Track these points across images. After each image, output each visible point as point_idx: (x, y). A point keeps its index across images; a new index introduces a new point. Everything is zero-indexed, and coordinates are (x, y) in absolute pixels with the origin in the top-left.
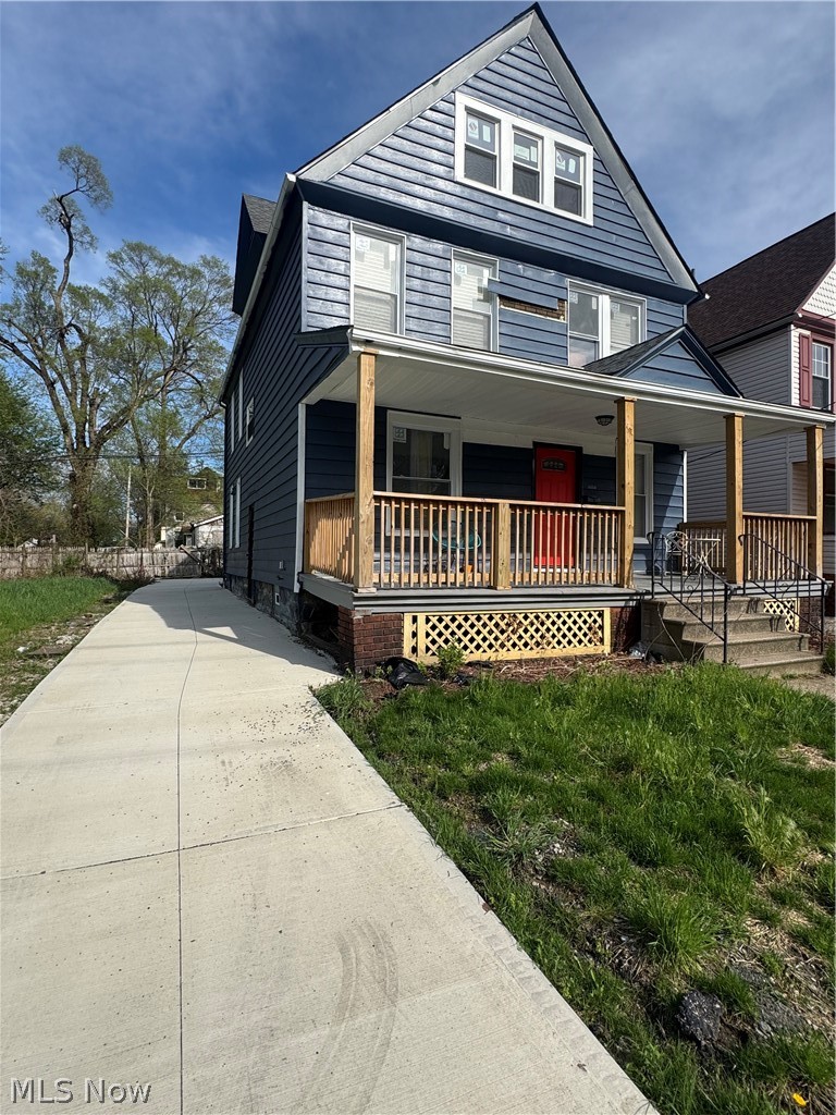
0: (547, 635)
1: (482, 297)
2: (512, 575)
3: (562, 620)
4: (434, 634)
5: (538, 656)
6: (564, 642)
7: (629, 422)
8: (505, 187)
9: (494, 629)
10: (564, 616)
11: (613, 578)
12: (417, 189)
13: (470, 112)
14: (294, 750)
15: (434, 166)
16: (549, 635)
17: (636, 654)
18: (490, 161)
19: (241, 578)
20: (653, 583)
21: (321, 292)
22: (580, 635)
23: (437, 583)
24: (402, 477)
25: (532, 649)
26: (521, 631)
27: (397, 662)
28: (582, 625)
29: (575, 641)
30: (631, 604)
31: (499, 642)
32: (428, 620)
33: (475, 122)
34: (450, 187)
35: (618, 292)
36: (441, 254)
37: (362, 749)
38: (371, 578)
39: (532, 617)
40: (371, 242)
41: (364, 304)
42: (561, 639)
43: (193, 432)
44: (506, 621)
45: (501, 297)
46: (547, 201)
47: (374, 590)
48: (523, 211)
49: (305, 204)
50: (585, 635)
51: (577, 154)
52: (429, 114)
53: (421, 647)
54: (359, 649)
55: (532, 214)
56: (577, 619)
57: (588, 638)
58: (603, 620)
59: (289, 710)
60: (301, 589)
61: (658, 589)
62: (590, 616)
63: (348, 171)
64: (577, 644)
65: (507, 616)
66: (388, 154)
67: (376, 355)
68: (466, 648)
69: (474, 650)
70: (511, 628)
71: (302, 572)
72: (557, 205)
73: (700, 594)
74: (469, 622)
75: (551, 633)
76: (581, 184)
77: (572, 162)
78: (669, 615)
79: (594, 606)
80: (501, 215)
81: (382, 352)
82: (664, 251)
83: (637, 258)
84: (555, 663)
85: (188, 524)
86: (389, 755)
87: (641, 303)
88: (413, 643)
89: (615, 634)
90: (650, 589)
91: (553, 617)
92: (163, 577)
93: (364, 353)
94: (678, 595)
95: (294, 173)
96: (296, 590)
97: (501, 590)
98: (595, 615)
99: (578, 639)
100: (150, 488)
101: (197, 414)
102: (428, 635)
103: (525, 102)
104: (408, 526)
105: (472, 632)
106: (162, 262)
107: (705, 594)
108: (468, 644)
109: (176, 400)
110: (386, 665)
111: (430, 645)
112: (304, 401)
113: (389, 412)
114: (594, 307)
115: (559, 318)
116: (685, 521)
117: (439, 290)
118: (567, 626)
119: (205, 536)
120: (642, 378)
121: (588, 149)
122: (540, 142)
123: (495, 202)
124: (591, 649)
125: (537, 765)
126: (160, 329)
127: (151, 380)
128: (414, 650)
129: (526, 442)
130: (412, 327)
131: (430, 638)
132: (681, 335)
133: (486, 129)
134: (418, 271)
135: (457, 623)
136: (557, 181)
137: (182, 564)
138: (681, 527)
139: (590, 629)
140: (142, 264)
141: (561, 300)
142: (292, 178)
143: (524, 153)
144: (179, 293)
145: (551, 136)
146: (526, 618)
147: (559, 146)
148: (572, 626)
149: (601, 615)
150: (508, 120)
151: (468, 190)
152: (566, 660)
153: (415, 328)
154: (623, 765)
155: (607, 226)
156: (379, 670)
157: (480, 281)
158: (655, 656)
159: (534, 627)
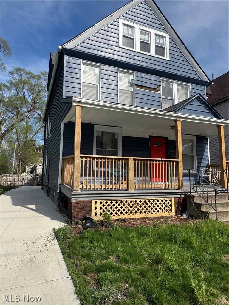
0: (149, 208)
1: (130, 85)
2: (135, 185)
3: (155, 202)
4: (104, 208)
5: (145, 217)
6: (156, 211)
7: (179, 128)
8: (137, 48)
9: (128, 206)
10: (156, 201)
11: (175, 186)
12: (106, 50)
13: (124, 24)
14: (37, 255)
15: (112, 42)
16: (150, 209)
17: (185, 216)
18: (132, 40)
19: (46, 186)
20: (190, 188)
21: (70, 85)
22: (162, 208)
23: (109, 188)
24: (100, 149)
25: (143, 214)
26: (138, 207)
27: (87, 219)
28: (163, 205)
29: (160, 211)
30: (182, 196)
31: (130, 211)
32: (101, 203)
33: (126, 28)
34: (117, 49)
35: (180, 82)
36: (114, 71)
37: (63, 253)
38: (78, 187)
39: (143, 201)
40: (89, 68)
41: (86, 88)
42: (155, 210)
43: (37, 132)
44: (132, 203)
45: (137, 85)
46: (153, 52)
47: (79, 191)
48: (144, 56)
49: (65, 56)
50: (164, 208)
51: (163, 37)
52: (110, 26)
53: (99, 213)
54: (74, 214)
55: (147, 57)
56: (161, 202)
57: (166, 209)
58: (171, 203)
59: (42, 238)
60: (60, 191)
61: (192, 190)
62: (166, 201)
63: (81, 45)
64: (161, 212)
65: (133, 201)
66: (95, 39)
67: (82, 107)
68: (111, 213)
69: (120, 214)
70: (134, 206)
71: (61, 184)
72: (156, 54)
73: (206, 192)
74: (118, 203)
75: (151, 208)
76: (165, 47)
77: (161, 40)
78: (197, 200)
79: (168, 197)
80: (136, 58)
81: (84, 105)
82: (196, 68)
83: (186, 71)
84: (151, 219)
85: (34, 166)
86: (72, 256)
87: (189, 86)
88: (96, 212)
89: (177, 208)
90: (189, 190)
91: (151, 201)
92: (22, 185)
93: (78, 106)
94: (199, 193)
95: (61, 46)
96: (58, 191)
97: (130, 191)
98: (168, 201)
99: (161, 210)
100: (19, 153)
101: (39, 126)
102: (101, 208)
103: (144, 21)
104: (101, 167)
105: (119, 207)
106: (27, 74)
107: (208, 192)
108: (117, 212)
109: (32, 121)
110: (83, 220)
111: (102, 212)
112: (63, 122)
113: (95, 125)
114: (171, 88)
115: (158, 92)
116: (210, 164)
117: (114, 83)
118: (157, 205)
119: (39, 170)
120: (183, 113)
121: (167, 36)
122: (149, 34)
123: (134, 53)
124: (167, 214)
125: (125, 261)
126: (27, 97)
127: (23, 114)
128: (96, 214)
129: (147, 136)
130: (103, 96)
131: (102, 210)
132: (198, 98)
133: (130, 30)
134: (106, 77)
135: (113, 204)
136: (156, 46)
137: (29, 180)
138: (208, 166)
139: (166, 206)
140: (21, 75)
141: (159, 86)
142: (60, 47)
143: (144, 37)
144: (34, 84)
145: (153, 32)
146: (140, 202)
147: (156, 35)
148: (159, 205)
149: (171, 201)
150: (138, 27)
151: (124, 50)
152: (157, 218)
153: (105, 96)
154: (158, 261)
155: (175, 60)
156: (80, 222)
157: (129, 80)
158: (191, 217)
159: (144, 205)
